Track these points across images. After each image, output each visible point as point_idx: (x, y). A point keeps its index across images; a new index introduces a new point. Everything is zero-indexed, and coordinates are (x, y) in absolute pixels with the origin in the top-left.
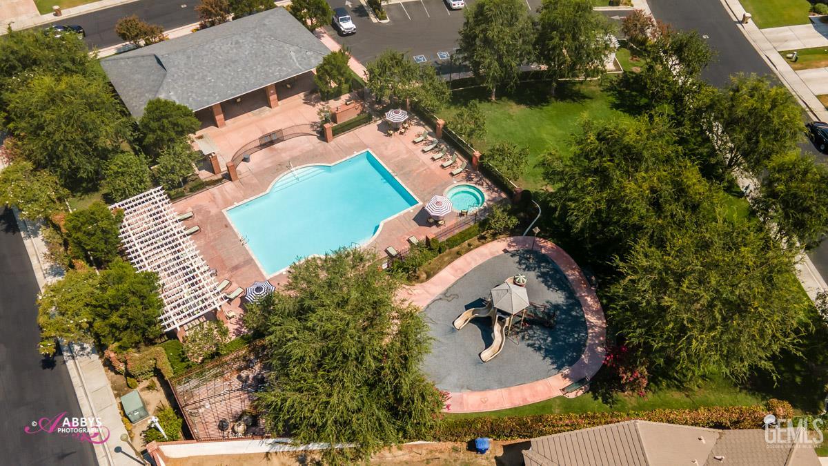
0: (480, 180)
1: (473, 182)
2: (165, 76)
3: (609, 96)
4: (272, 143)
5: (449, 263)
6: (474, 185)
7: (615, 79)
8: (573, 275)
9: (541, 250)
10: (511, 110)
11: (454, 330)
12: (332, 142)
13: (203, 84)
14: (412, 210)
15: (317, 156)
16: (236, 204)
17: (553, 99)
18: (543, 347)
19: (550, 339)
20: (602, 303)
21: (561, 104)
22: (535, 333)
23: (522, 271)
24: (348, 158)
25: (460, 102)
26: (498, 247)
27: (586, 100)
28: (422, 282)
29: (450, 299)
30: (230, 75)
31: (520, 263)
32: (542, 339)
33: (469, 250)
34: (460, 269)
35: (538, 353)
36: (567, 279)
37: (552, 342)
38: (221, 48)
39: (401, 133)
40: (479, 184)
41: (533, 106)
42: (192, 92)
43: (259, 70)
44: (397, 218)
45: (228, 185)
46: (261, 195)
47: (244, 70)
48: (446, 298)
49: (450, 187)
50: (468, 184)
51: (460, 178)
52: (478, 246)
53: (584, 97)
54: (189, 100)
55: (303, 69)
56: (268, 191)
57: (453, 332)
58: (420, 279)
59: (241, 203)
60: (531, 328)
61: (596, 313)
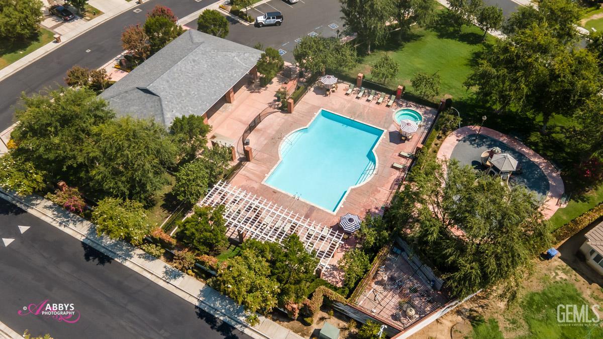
0: (407, 104)
1: (404, 107)
2: (160, 100)
4: (255, 126)
6: (406, 108)
8: (504, 140)
9: (476, 132)
12: (294, 112)
13: (191, 98)
14: (384, 136)
15: (292, 124)
16: (268, 175)
20: (532, 149)
24: (313, 119)
26: (452, 140)
27: (421, 37)
30: (205, 85)
31: (471, 144)
33: (438, 148)
36: (503, 143)
38: (185, 68)
39: (333, 92)
40: (409, 107)
44: (379, 145)
45: (249, 165)
46: (278, 163)
49: (393, 114)
50: (402, 108)
51: (394, 107)
52: (441, 144)
53: (418, 36)
55: (249, 67)
59: (270, 173)
61: (534, 156)
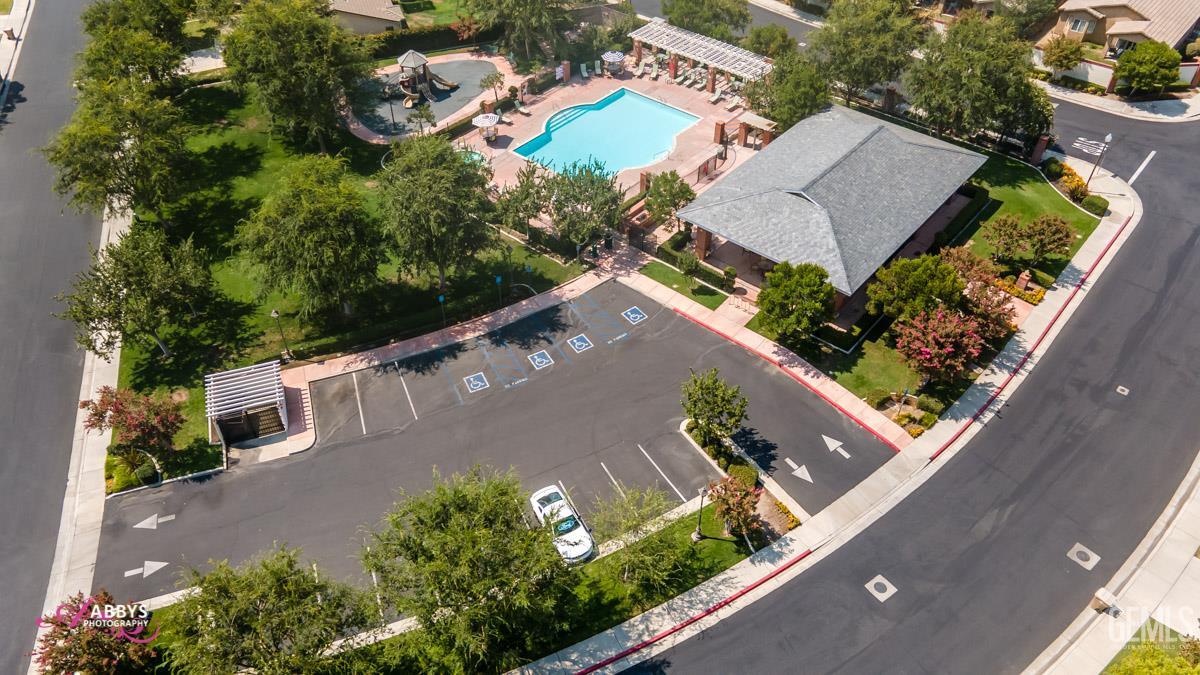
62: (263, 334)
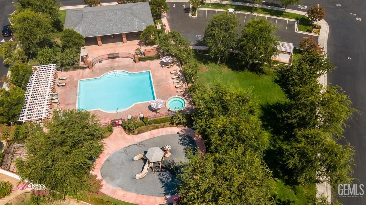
0: (188, 98)
1: (184, 97)
2: (82, 20)
3: (276, 75)
4: (114, 58)
5: (151, 130)
7: (285, 68)
9: (194, 138)
10: (223, 70)
11: (133, 160)
12: (138, 64)
13: (94, 27)
15: (128, 68)
16: (85, 79)
17: (247, 70)
18: (165, 182)
19: (170, 179)
21: (249, 73)
22: (166, 174)
23: (179, 144)
24: (140, 72)
25: (202, 60)
26: (176, 130)
27: (263, 74)
28: (134, 134)
29: (140, 146)
30: (107, 25)
31: (181, 140)
32: (167, 178)
33: (163, 127)
34: (153, 134)
35: (161, 184)
37: (171, 181)
39: (168, 68)
40: (186, 99)
41: (235, 71)
42: (89, 29)
43: (119, 26)
45: (87, 71)
46: (96, 78)
47: (113, 25)
48: (139, 145)
49: (173, 97)
50: (182, 98)
51: (180, 94)
52: (167, 127)
53: (263, 73)
54: (86, 32)
55: (138, 30)
56: (100, 77)
57: (132, 161)
58: (134, 133)
59: (87, 79)
60: (166, 171)
62: (274, 72)
